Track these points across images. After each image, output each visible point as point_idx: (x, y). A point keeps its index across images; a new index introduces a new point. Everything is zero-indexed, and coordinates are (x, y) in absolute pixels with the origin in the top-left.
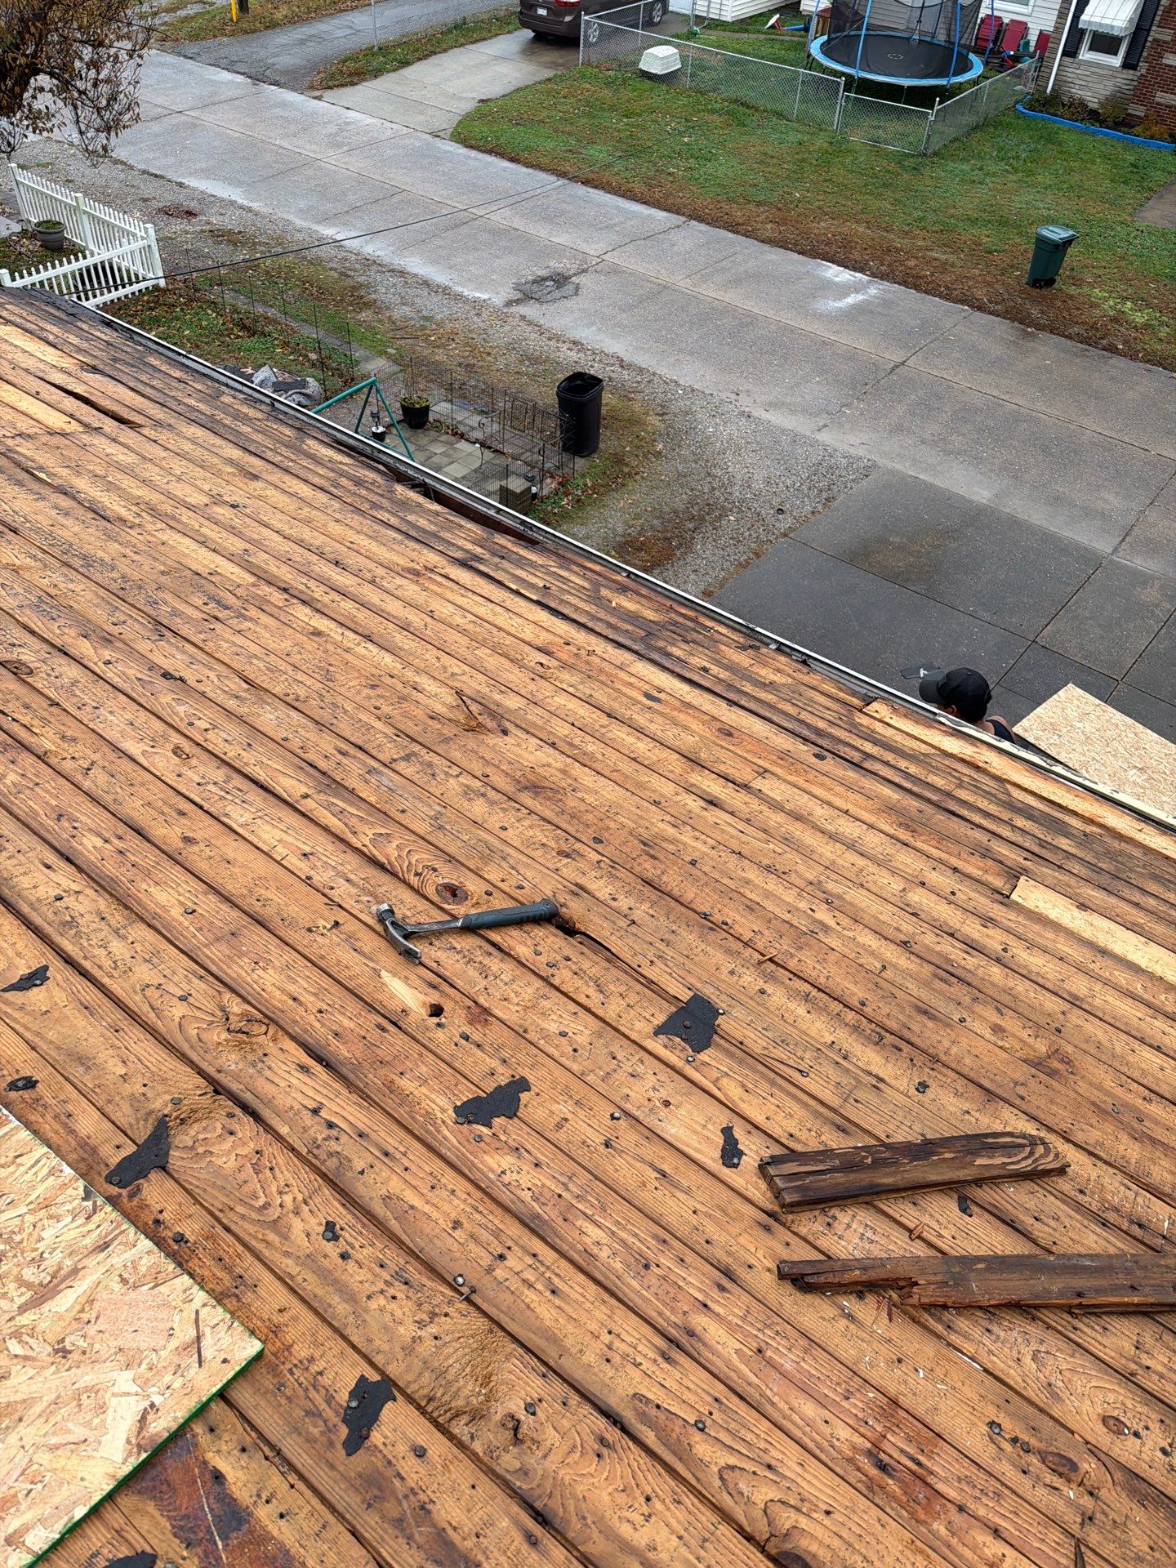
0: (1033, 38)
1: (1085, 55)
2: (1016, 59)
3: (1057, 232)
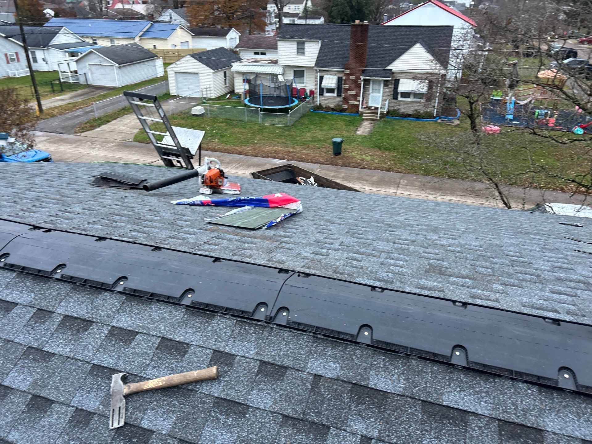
0: (308, 92)
1: (325, 94)
2: (305, 98)
3: (338, 140)
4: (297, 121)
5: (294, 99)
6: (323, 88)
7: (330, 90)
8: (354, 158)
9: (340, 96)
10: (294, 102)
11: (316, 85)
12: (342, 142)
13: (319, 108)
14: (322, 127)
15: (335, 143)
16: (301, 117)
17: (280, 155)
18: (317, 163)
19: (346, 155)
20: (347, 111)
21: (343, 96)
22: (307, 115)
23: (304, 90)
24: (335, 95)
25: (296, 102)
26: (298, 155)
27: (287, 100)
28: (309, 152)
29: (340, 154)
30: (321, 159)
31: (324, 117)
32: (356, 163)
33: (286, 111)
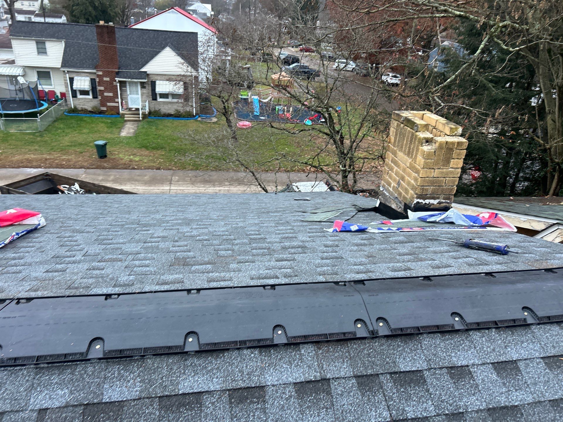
0: (59, 95)
1: (79, 96)
2: (56, 101)
3: (101, 142)
4: (49, 126)
5: (42, 102)
6: (75, 91)
7: (84, 92)
8: (122, 159)
9: (97, 98)
10: (42, 105)
11: (66, 87)
12: (106, 144)
13: (75, 111)
14: (80, 130)
15: (98, 146)
16: (55, 121)
17: (34, 164)
18: (81, 168)
19: (113, 157)
20: (107, 113)
21: (100, 98)
22: (61, 119)
23: (53, 93)
24: (90, 97)
25: (46, 105)
26: (57, 161)
27: (32, 104)
28: (70, 157)
29: (106, 156)
30: (85, 164)
31: (81, 120)
32: (125, 164)
33: (34, 115)
